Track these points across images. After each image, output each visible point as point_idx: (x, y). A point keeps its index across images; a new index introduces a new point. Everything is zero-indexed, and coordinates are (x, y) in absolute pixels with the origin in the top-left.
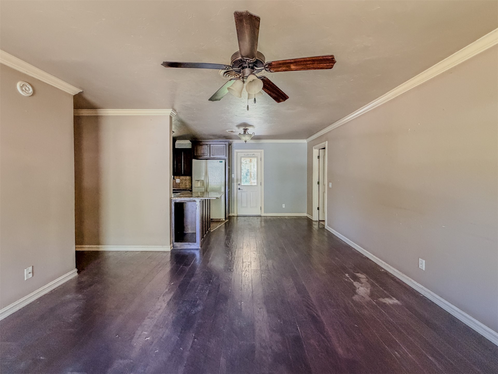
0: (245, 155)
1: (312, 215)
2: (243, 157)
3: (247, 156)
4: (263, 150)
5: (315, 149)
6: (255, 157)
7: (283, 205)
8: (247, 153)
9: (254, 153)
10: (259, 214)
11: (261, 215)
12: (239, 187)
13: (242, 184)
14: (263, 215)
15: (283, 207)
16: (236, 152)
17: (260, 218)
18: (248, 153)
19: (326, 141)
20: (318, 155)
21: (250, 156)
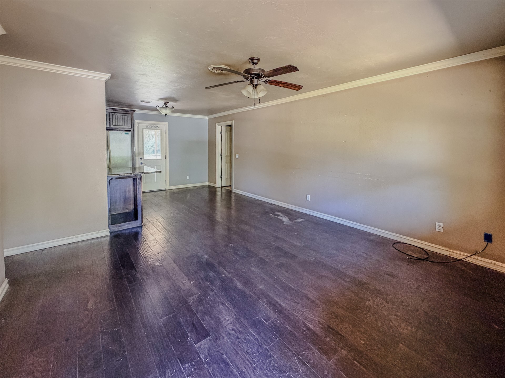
0: (147, 126)
1: (215, 183)
2: (145, 129)
3: (150, 128)
4: (168, 123)
5: (218, 125)
6: (159, 129)
7: (187, 176)
8: (149, 125)
9: (157, 125)
10: (164, 188)
11: (166, 189)
12: (141, 161)
13: (145, 158)
14: (168, 189)
15: (188, 179)
16: (137, 123)
17: (164, 192)
18: (151, 125)
19: (233, 120)
20: (221, 131)
21: (154, 128)
